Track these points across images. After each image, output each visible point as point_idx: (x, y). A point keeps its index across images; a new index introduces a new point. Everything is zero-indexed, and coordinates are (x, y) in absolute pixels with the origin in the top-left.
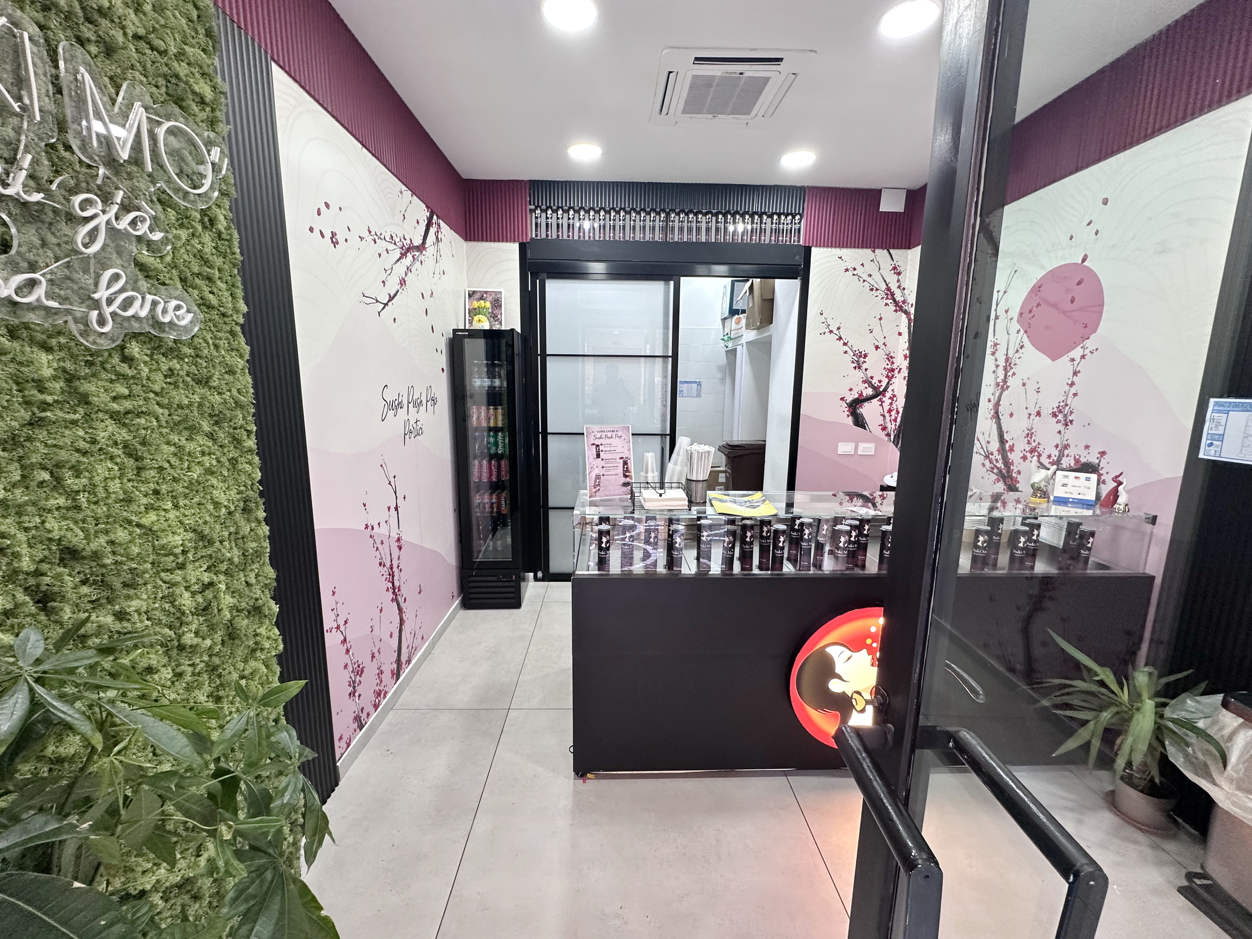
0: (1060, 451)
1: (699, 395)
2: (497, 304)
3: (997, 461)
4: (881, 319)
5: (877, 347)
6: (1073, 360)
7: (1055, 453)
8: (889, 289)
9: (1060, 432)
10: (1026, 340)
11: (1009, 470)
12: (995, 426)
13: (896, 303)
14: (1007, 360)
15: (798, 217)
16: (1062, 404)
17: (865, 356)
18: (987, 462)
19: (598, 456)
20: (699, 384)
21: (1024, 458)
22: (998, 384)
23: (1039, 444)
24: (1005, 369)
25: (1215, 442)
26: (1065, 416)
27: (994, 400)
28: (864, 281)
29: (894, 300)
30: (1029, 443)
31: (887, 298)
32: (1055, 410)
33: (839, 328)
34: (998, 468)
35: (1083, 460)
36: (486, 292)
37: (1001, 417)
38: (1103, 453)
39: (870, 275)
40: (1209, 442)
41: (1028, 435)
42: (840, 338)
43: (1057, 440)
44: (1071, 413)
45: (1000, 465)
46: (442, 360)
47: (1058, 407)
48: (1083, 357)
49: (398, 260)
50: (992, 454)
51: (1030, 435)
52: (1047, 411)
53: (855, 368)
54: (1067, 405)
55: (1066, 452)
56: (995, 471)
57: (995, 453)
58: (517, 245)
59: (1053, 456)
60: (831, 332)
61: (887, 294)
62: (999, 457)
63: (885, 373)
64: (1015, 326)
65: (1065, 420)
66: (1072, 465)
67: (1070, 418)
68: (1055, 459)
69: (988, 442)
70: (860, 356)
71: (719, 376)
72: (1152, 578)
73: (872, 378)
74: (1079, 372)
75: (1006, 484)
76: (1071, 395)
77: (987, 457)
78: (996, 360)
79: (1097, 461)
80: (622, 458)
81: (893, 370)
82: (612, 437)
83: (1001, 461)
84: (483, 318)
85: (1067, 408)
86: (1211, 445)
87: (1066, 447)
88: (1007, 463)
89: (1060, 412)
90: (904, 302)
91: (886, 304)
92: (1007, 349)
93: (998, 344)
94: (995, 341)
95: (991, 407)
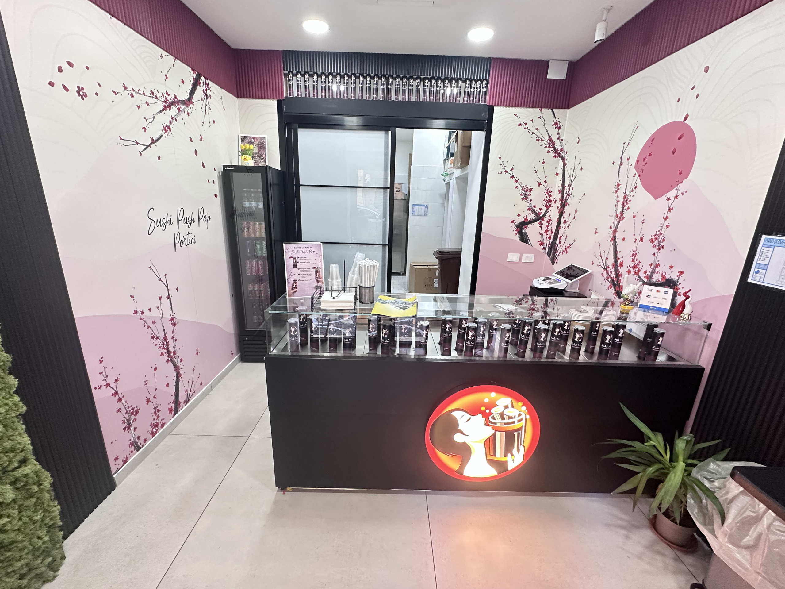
0: (653, 269)
1: (426, 215)
2: (262, 147)
3: (611, 272)
4: (543, 163)
5: (540, 184)
6: (669, 199)
7: (650, 269)
8: (551, 140)
9: (654, 254)
10: (639, 182)
11: (618, 280)
12: (612, 246)
13: (556, 151)
14: (625, 197)
15: (485, 82)
16: (658, 233)
17: (531, 190)
18: (605, 273)
19: (295, 266)
20: (426, 206)
21: (629, 272)
22: (617, 216)
23: (640, 262)
24: (623, 204)
25: (761, 271)
26: (659, 242)
27: (613, 228)
28: (533, 133)
29: (555, 148)
30: (633, 261)
31: (549, 147)
32: (653, 237)
33: (512, 169)
34: (611, 278)
35: (668, 277)
36: (254, 138)
37: (617, 240)
38: (681, 273)
39: (537, 129)
40: (756, 270)
41: (633, 255)
42: (513, 177)
43: (652, 260)
44: (664, 240)
45: (613, 276)
46: (216, 188)
47: (655, 235)
48: (676, 197)
49: (161, 111)
50: (609, 267)
51: (634, 255)
52: (647, 239)
53: (523, 199)
54: (661, 234)
55: (657, 270)
56: (610, 280)
57: (611, 267)
58: (275, 102)
59: (648, 271)
60: (506, 172)
61: (549, 144)
62: (613, 270)
63: (544, 203)
64: (633, 171)
65: (659, 246)
66: (660, 280)
67: (662, 244)
68: (649, 274)
69: (607, 258)
70: (527, 191)
71: (441, 201)
72: (703, 369)
73: (535, 206)
74: (672, 209)
75: (615, 290)
76: (665, 226)
77: (605, 269)
78: (618, 197)
79: (677, 278)
80: (315, 268)
81: (550, 201)
82: (306, 252)
83: (613, 273)
84: (248, 157)
85: (661, 236)
86: (757, 272)
87: (657, 266)
88: (618, 275)
89: (656, 239)
90: (562, 150)
91: (549, 152)
92: (626, 189)
93: (620, 185)
94: (619, 182)
95: (611, 232)
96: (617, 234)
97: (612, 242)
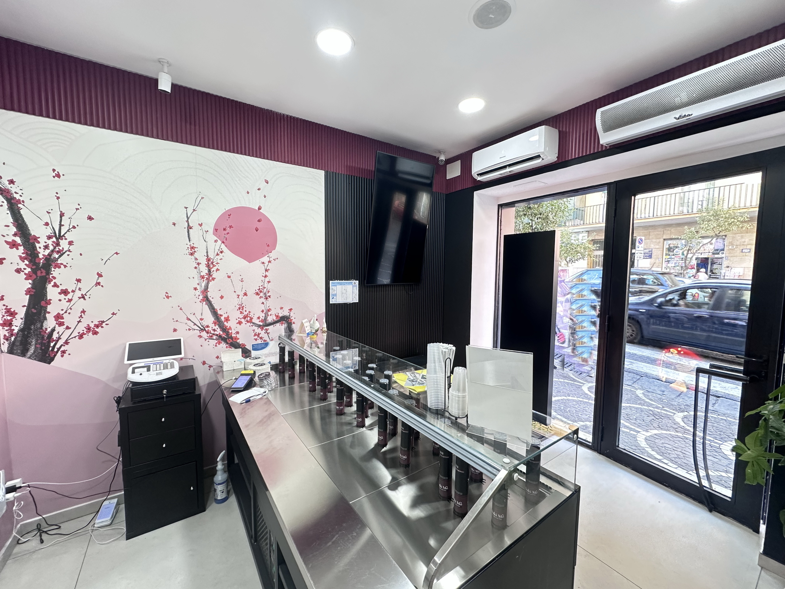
0: (266, 314)
3: (214, 330)
6: (263, 263)
7: (262, 316)
9: (263, 303)
10: (223, 246)
11: (228, 334)
14: (208, 260)
16: (261, 287)
18: (204, 334)
21: (239, 323)
22: (202, 277)
23: (249, 312)
24: (208, 266)
26: (265, 294)
27: (200, 289)
30: (241, 313)
32: (257, 291)
34: (217, 335)
35: (281, 315)
37: (211, 299)
38: (291, 310)
40: (332, 297)
43: (263, 307)
44: (268, 292)
45: (219, 331)
47: (259, 289)
48: (270, 262)
50: (208, 327)
51: (241, 308)
52: (251, 293)
54: (265, 288)
55: (269, 313)
57: (212, 326)
62: (216, 327)
64: (211, 237)
66: (274, 319)
67: (268, 295)
69: (202, 320)
74: (269, 270)
75: (227, 343)
76: (266, 282)
77: (203, 330)
78: (196, 259)
79: (289, 314)
87: (269, 310)
88: (225, 329)
89: (261, 292)
92: (207, 252)
93: (196, 248)
94: (192, 245)
95: (199, 293)
96: (209, 294)
97: (204, 303)
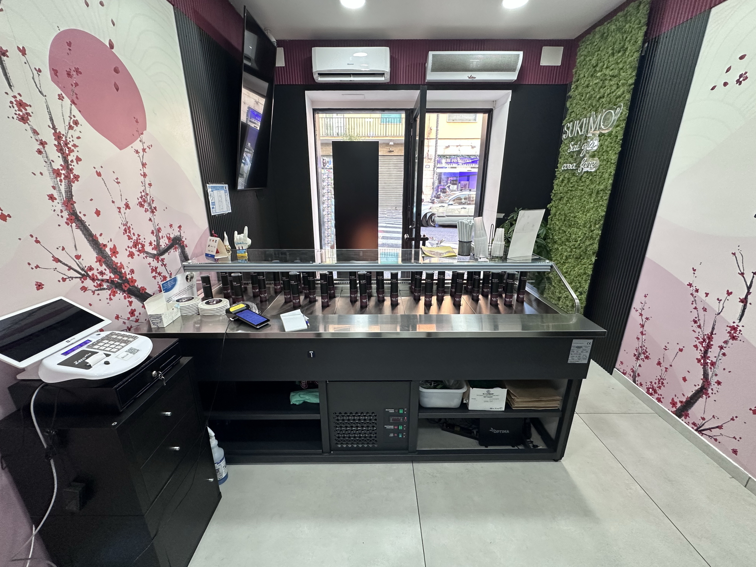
0: (156, 236)
3: (102, 273)
6: (137, 152)
7: (153, 238)
9: (150, 220)
11: (121, 276)
12: (79, 233)
14: (58, 136)
16: (143, 194)
21: (131, 255)
22: (57, 173)
24: (60, 150)
26: (149, 204)
27: (60, 195)
30: (130, 238)
32: (140, 200)
34: (107, 281)
35: (172, 236)
37: (83, 218)
38: (180, 227)
43: (151, 227)
44: (153, 201)
45: (109, 275)
47: (141, 197)
48: (144, 150)
50: (91, 269)
51: (127, 230)
52: (134, 202)
55: (160, 235)
56: (105, 286)
57: (96, 266)
59: (153, 241)
62: (103, 268)
65: (151, 208)
66: (167, 243)
67: (153, 205)
68: (155, 243)
69: (78, 257)
74: (146, 164)
75: (124, 291)
76: (147, 186)
77: (84, 277)
78: (35, 132)
79: (179, 234)
85: (148, 197)
86: (213, 208)
89: (144, 201)
92: (51, 119)
93: (27, 105)
94: (19, 98)
95: (59, 207)
96: (78, 207)
97: (74, 225)
